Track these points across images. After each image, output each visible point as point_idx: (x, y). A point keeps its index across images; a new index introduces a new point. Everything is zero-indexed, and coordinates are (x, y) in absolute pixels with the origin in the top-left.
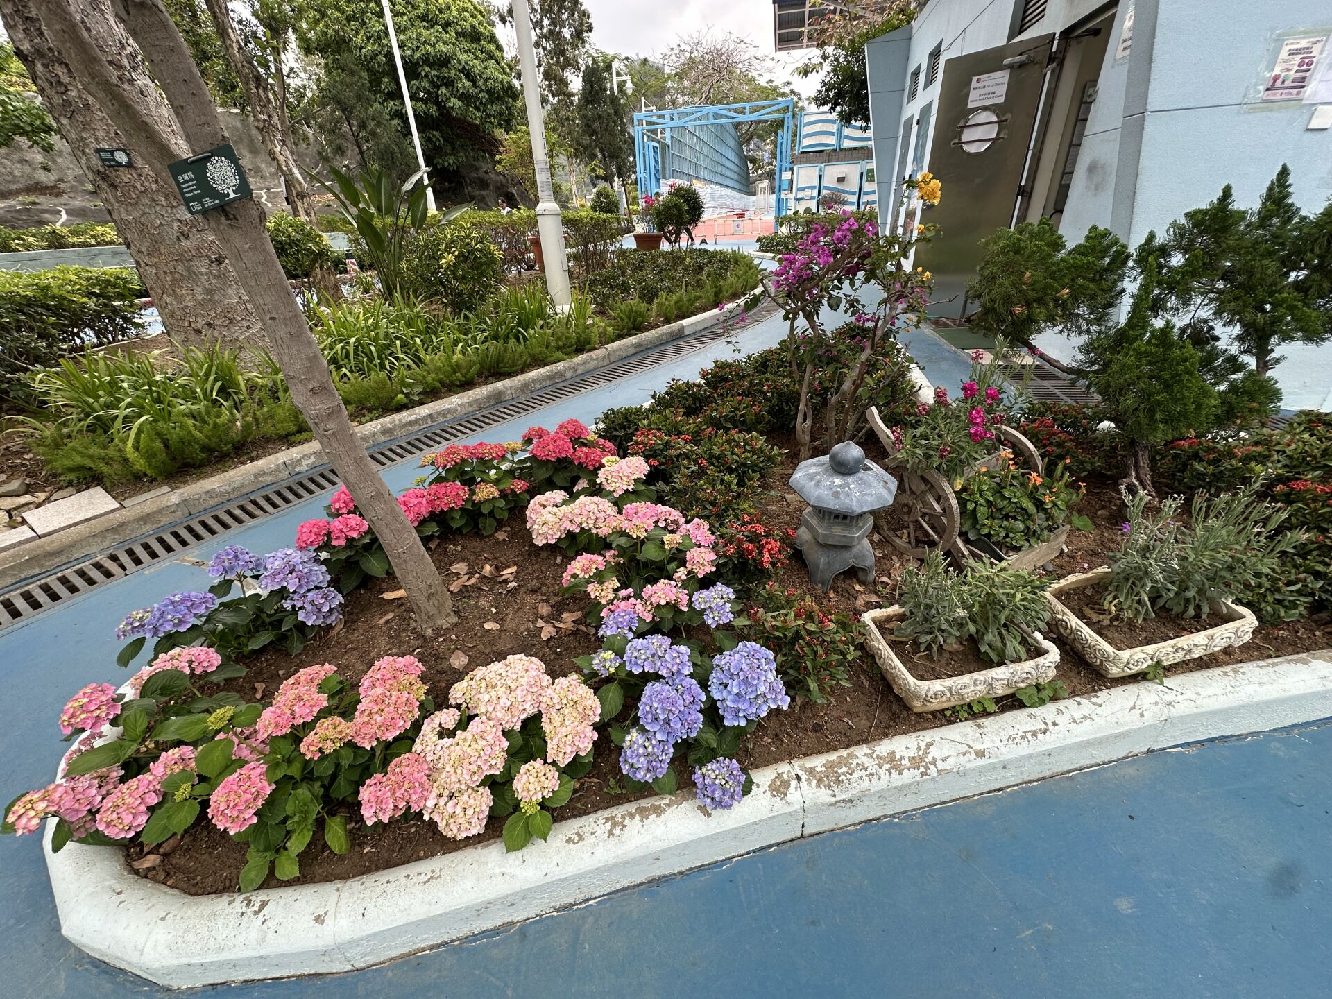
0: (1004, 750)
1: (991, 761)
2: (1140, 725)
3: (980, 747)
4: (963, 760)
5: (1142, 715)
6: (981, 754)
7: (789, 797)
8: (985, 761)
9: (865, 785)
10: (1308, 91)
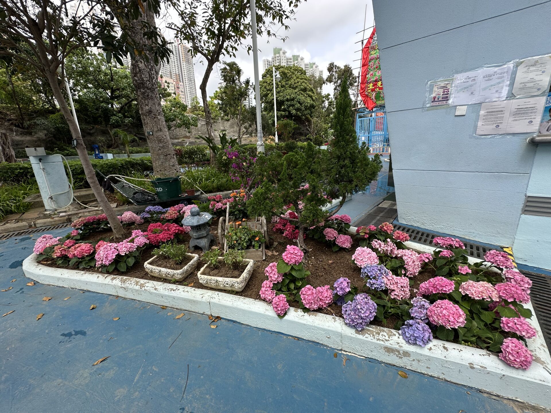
0: (162, 290)
1: (157, 292)
2: (201, 300)
3: (156, 287)
4: (151, 289)
5: (202, 297)
6: (156, 289)
7: (113, 281)
8: (156, 291)
9: (128, 285)
10: (450, 102)
